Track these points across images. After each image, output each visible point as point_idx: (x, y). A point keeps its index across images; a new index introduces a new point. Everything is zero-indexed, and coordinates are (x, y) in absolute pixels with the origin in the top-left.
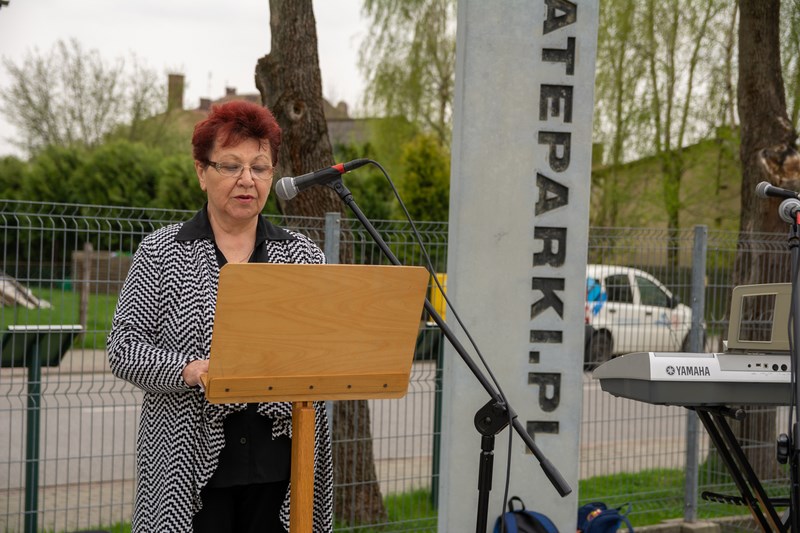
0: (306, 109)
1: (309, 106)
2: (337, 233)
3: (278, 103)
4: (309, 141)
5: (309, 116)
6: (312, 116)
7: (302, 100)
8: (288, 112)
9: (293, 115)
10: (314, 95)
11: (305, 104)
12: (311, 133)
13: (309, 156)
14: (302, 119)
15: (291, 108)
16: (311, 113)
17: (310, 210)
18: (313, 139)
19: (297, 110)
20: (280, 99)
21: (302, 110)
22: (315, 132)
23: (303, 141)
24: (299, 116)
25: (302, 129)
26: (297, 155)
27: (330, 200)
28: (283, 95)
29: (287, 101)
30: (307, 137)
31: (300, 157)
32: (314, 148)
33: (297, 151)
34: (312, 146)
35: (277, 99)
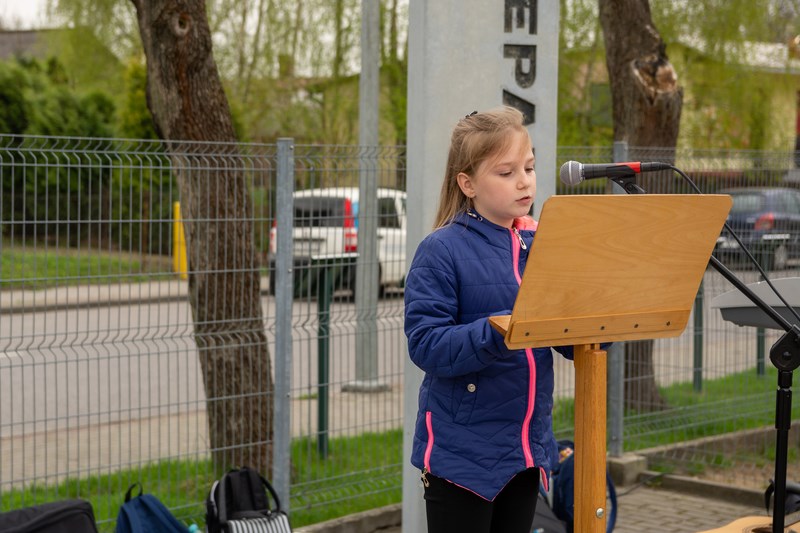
0: (193, 22)
1: (195, 19)
2: (291, 160)
3: (160, 16)
4: (197, 58)
5: (196, 30)
6: (199, 31)
7: (188, 13)
8: (173, 26)
9: (178, 30)
10: (198, 7)
11: (190, 17)
12: (198, 49)
13: (196, 75)
14: (188, 34)
15: (175, 21)
16: (198, 26)
17: (200, 135)
18: (201, 56)
19: (182, 24)
20: (162, 12)
21: (188, 24)
22: (202, 49)
23: (190, 59)
24: (185, 31)
25: (188, 45)
26: (184, 75)
27: (221, 124)
28: (167, 8)
29: (171, 14)
30: (195, 55)
31: (187, 76)
32: (202, 67)
33: (184, 70)
34: (200, 64)
35: (159, 12)
